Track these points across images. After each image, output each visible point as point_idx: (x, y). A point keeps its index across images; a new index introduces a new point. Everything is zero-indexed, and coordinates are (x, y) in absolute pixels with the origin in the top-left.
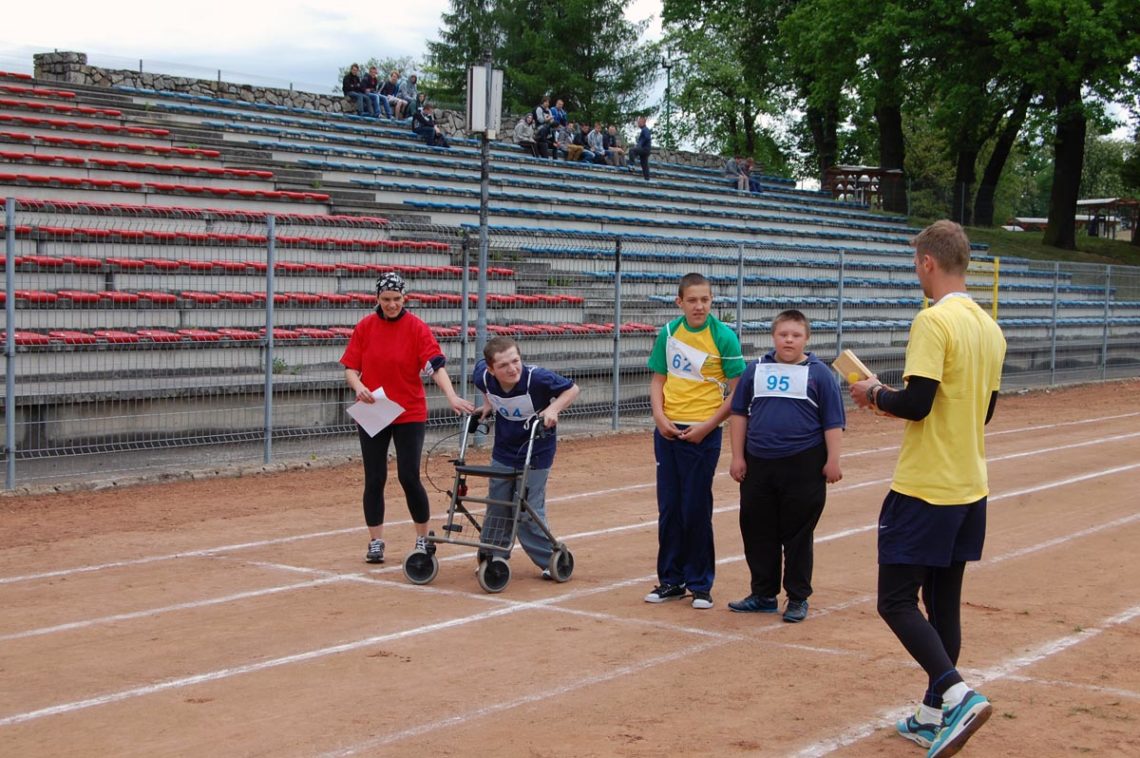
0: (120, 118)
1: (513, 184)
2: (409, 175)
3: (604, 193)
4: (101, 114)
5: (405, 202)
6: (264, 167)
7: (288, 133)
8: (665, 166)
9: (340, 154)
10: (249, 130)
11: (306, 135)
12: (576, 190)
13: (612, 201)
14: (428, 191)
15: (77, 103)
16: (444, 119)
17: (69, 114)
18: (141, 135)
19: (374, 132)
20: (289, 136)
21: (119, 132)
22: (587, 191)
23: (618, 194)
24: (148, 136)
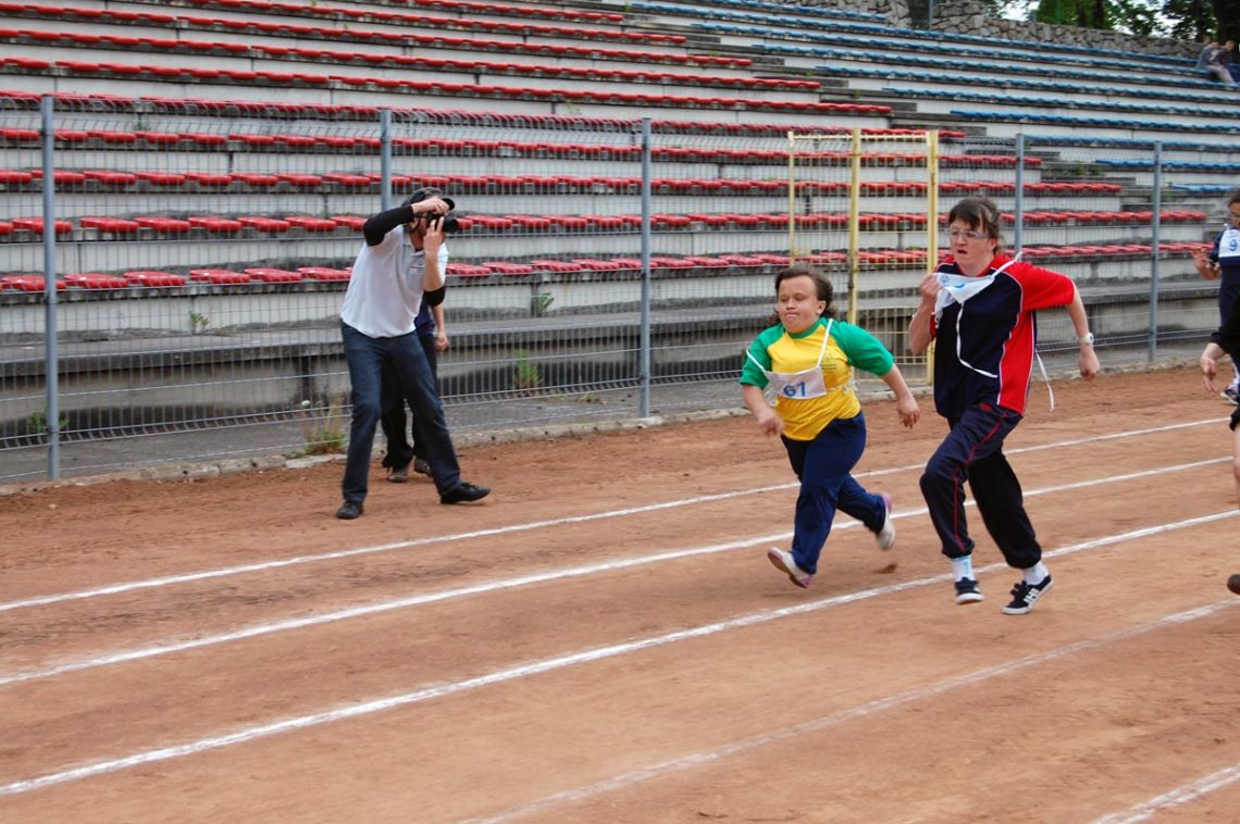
0: (621, 23)
1: (1016, 86)
2: (920, 79)
3: (1104, 93)
4: (605, 20)
5: (952, 112)
6: (797, 76)
7: (774, 34)
8: (1129, 55)
9: (838, 57)
10: (738, 31)
11: (791, 35)
12: (1076, 91)
13: (1112, 101)
14: (956, 98)
15: (563, 6)
16: (887, 7)
17: (577, 20)
18: (660, 43)
19: (839, 27)
20: (774, 37)
21: (642, 41)
22: (1088, 92)
23: (1118, 94)
24: (667, 44)
